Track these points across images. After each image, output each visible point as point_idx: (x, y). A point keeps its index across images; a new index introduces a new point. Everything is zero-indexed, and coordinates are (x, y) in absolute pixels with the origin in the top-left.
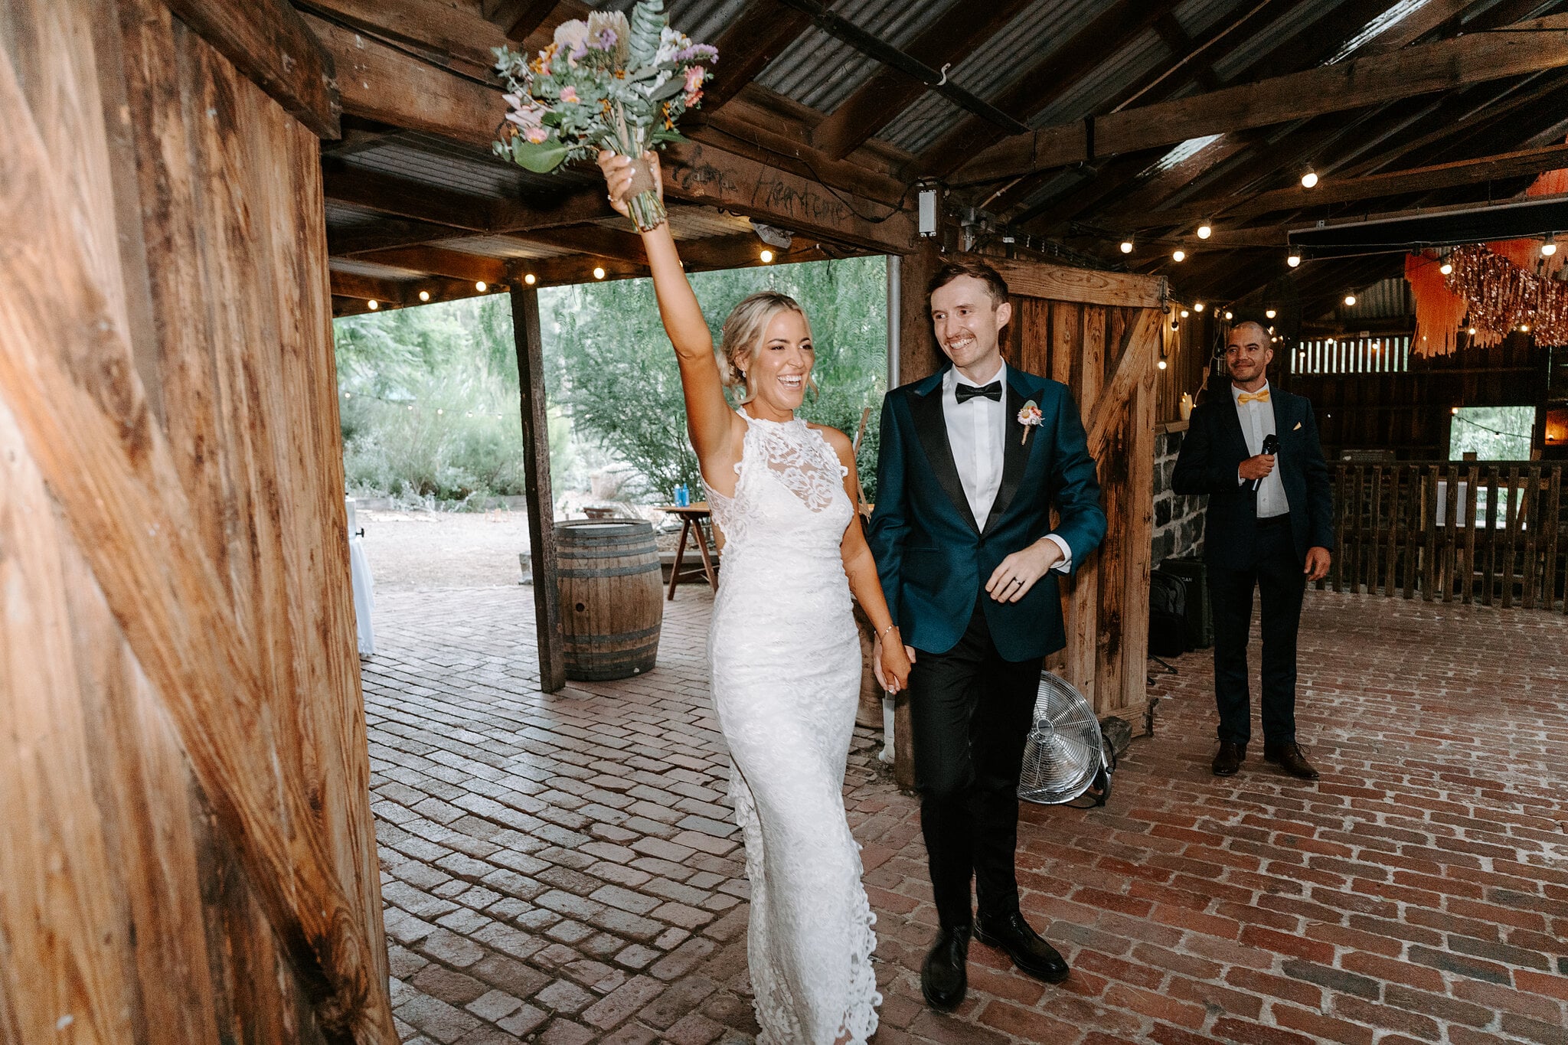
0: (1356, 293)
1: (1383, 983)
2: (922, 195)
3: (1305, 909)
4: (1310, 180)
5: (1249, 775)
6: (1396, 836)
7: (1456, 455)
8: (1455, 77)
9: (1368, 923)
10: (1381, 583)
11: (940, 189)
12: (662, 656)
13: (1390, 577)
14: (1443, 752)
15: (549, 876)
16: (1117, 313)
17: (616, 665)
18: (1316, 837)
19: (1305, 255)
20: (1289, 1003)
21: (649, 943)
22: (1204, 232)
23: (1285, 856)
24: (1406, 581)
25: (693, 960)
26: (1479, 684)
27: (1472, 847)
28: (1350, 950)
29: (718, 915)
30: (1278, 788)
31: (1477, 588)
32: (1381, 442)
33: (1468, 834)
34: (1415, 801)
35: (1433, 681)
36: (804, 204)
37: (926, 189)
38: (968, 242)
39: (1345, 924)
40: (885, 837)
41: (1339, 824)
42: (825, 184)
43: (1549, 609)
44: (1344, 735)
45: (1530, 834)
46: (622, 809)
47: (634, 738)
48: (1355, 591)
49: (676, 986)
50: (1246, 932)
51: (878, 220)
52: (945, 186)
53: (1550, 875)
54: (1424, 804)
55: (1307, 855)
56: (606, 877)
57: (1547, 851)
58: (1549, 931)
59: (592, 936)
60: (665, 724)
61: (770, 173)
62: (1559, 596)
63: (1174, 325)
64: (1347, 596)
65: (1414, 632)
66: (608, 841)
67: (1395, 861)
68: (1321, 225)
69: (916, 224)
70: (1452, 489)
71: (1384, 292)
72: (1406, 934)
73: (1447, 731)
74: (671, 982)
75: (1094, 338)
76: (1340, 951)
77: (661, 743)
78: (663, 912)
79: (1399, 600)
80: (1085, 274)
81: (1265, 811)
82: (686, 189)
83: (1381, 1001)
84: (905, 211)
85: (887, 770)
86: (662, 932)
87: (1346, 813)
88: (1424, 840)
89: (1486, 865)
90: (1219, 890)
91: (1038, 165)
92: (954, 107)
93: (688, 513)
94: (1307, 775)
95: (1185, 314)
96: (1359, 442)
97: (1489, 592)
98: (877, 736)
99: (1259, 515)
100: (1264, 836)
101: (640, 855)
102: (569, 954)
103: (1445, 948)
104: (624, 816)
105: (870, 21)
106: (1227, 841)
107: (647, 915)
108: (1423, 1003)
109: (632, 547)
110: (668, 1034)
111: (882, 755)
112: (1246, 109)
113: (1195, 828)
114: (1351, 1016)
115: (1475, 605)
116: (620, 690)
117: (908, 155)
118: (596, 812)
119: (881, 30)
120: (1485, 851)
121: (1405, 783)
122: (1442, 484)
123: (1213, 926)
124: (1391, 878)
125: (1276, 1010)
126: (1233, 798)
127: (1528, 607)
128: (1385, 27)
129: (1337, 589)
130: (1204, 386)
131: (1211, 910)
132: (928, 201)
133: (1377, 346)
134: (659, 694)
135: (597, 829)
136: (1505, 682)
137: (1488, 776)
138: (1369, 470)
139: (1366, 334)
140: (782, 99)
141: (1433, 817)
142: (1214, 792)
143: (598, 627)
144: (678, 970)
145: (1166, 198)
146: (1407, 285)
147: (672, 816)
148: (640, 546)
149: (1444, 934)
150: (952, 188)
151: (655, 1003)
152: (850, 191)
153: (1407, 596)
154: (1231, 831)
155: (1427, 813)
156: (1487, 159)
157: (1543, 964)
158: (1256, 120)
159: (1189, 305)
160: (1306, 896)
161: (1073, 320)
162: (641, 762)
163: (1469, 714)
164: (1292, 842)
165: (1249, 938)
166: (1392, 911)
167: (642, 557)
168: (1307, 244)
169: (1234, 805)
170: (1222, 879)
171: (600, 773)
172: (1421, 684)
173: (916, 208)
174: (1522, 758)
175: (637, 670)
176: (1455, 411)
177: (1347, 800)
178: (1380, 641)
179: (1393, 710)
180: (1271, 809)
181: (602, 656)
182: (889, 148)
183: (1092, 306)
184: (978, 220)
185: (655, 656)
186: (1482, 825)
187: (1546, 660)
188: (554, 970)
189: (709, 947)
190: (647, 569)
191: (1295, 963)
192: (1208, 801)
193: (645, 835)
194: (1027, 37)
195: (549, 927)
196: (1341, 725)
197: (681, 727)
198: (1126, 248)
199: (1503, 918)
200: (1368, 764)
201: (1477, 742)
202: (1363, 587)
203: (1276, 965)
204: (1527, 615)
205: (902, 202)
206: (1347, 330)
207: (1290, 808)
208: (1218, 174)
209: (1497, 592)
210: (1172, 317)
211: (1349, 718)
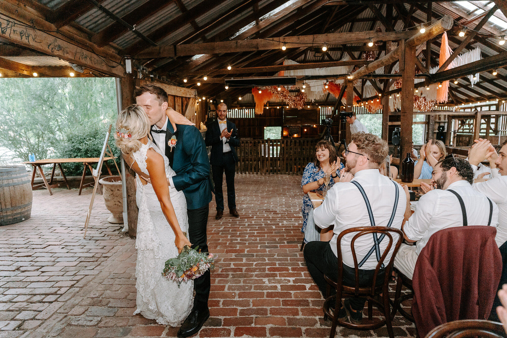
0: (242, 97)
1: (255, 254)
2: (126, 61)
3: (239, 243)
4: (229, 68)
5: (224, 218)
6: (256, 225)
7: (266, 138)
8: (258, 48)
9: (252, 243)
10: (251, 171)
11: (132, 59)
12: (33, 214)
13: (253, 169)
14: (265, 206)
15: (7, 285)
16: (184, 99)
17: (14, 219)
18: (240, 228)
19: (229, 86)
20: (237, 262)
21: (55, 294)
22: (205, 78)
23: (234, 234)
24: (257, 170)
25: (73, 294)
26: (272, 191)
27: (271, 225)
28: (248, 249)
29: (78, 281)
30: (231, 220)
31: (271, 171)
32: (249, 136)
33: (270, 222)
34: (260, 217)
35: (263, 192)
36: (91, 60)
37: (128, 59)
38: (140, 76)
39: (247, 244)
40: (129, 250)
41: (245, 225)
42: (97, 55)
43: (285, 174)
44: (245, 206)
45: (282, 220)
46: (31, 261)
47: (29, 240)
48: (245, 173)
49: (68, 302)
50: (226, 251)
51: (114, 67)
52: (133, 59)
53: (285, 227)
54: (262, 218)
55: (238, 233)
56: (31, 281)
57: (285, 222)
58: (285, 237)
59: (32, 297)
60: (41, 234)
61: (79, 49)
62: (287, 171)
63: (198, 103)
64: (244, 175)
65: (258, 182)
66: (29, 271)
67: (256, 230)
68: (232, 79)
69: (125, 69)
70: (265, 146)
71: (248, 97)
72: (259, 243)
73: (266, 202)
74: (66, 301)
75: (179, 106)
76: (246, 250)
77: (40, 240)
78: (57, 285)
79: (255, 175)
80: (175, 87)
81: (228, 225)
82: (52, 52)
83: (255, 257)
84: (122, 65)
85: (125, 234)
86: (59, 290)
87: (246, 222)
88: (262, 225)
89: (274, 227)
90: (220, 244)
91: (162, 56)
92: (135, 36)
93: (35, 164)
94: (237, 216)
95: (200, 100)
96: (245, 136)
97: (274, 171)
98: (121, 225)
99: (224, 152)
100: (229, 230)
101: (43, 272)
102: (25, 304)
103: (267, 244)
104: (33, 263)
105: (111, 8)
106: (221, 233)
107: (52, 287)
108: (263, 255)
109: (18, 175)
110: (69, 314)
111: (123, 230)
112: (214, 49)
113: (213, 232)
114: (249, 261)
115: (271, 174)
116: (17, 226)
117: (120, 48)
118: (20, 264)
119: (114, 11)
120: (273, 225)
121: (258, 214)
122: (263, 145)
123: (219, 251)
124: (256, 233)
125: (234, 264)
126: (221, 224)
127: (281, 174)
128: (244, 31)
129: (241, 173)
130: (206, 120)
131: (218, 248)
132: (129, 63)
133: (247, 111)
134: (36, 225)
135: (22, 269)
136: (277, 190)
137: (274, 210)
138: (247, 142)
139: (244, 108)
140: (82, 27)
141: (264, 220)
142: (217, 223)
143: (5, 205)
144: (68, 298)
145: (194, 68)
146: (253, 95)
147: (53, 259)
148: (21, 175)
149: (266, 242)
150: (136, 59)
151: (62, 308)
152: (105, 58)
153: (257, 174)
154: (222, 231)
155: (262, 219)
156: (266, 67)
157: (284, 243)
158: (217, 52)
159: (201, 98)
160: (239, 241)
161: (173, 100)
162: (34, 246)
163: (270, 198)
164: (235, 231)
165: (227, 252)
166: (256, 240)
167: (23, 178)
168: (230, 83)
169: (221, 225)
170: (220, 241)
171: (18, 252)
172: (260, 193)
173: (125, 64)
174: (280, 205)
175: (23, 219)
176: (265, 128)
177: (246, 220)
178: (251, 184)
179: (255, 199)
180: (230, 225)
181: (7, 216)
182: (115, 45)
183: (177, 96)
184: (143, 69)
185: (30, 214)
186: (273, 220)
187: (284, 185)
188: (19, 310)
189: (77, 289)
190: (25, 182)
191: (237, 255)
192: (215, 226)
193: (43, 266)
194: (156, 20)
195: (13, 299)
196: (244, 204)
197: (47, 234)
198: (185, 81)
199: (277, 236)
200: (250, 212)
201: (272, 203)
202: (247, 172)
203: (233, 256)
204: (281, 175)
205: (121, 62)
206: (240, 107)
207: (234, 223)
208: (207, 63)
209: (275, 171)
210: (197, 101)
211: (246, 202)
